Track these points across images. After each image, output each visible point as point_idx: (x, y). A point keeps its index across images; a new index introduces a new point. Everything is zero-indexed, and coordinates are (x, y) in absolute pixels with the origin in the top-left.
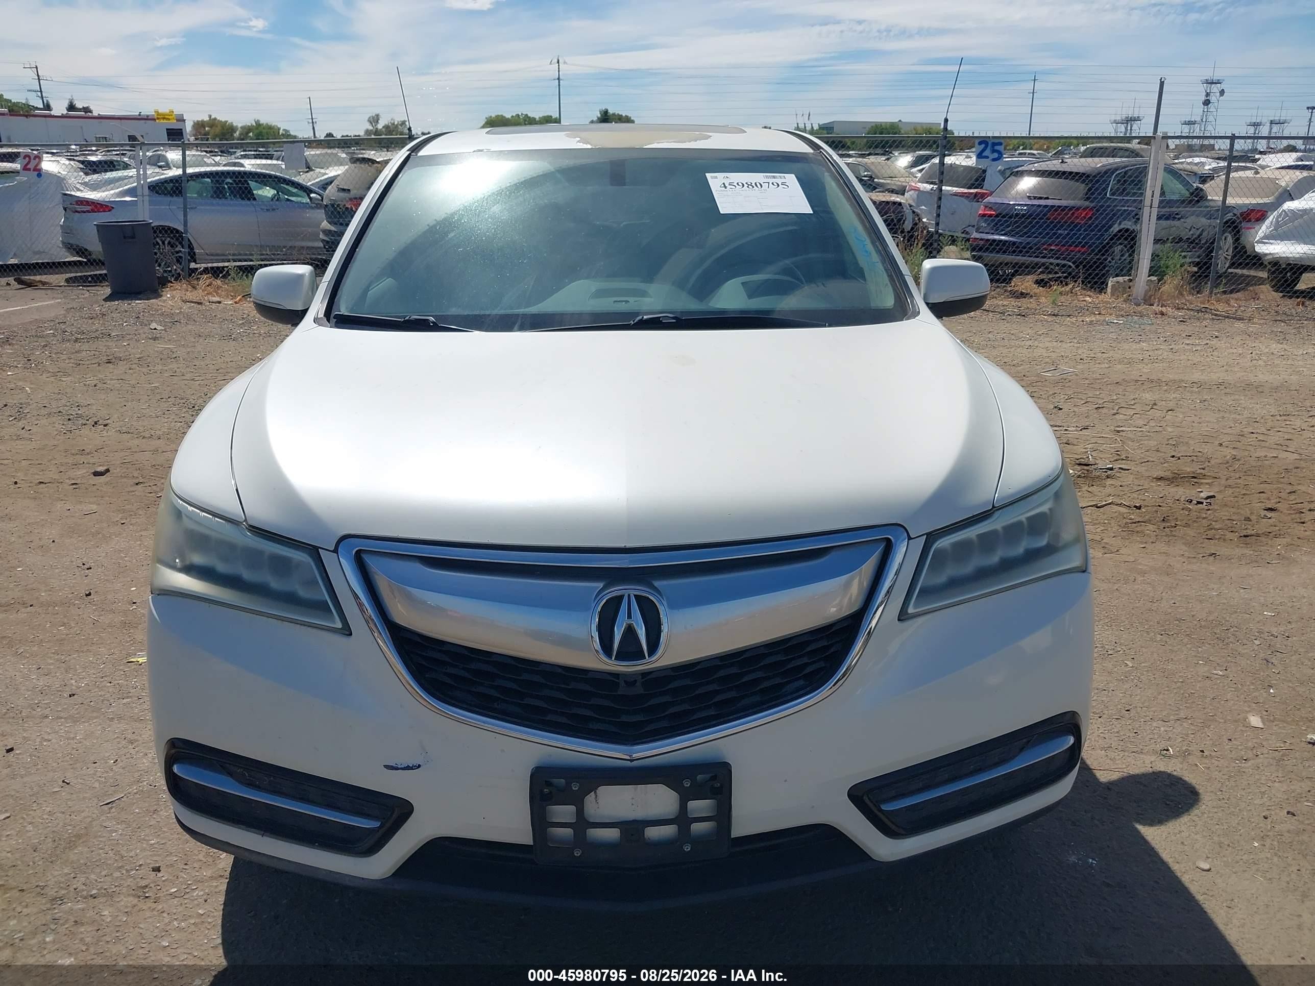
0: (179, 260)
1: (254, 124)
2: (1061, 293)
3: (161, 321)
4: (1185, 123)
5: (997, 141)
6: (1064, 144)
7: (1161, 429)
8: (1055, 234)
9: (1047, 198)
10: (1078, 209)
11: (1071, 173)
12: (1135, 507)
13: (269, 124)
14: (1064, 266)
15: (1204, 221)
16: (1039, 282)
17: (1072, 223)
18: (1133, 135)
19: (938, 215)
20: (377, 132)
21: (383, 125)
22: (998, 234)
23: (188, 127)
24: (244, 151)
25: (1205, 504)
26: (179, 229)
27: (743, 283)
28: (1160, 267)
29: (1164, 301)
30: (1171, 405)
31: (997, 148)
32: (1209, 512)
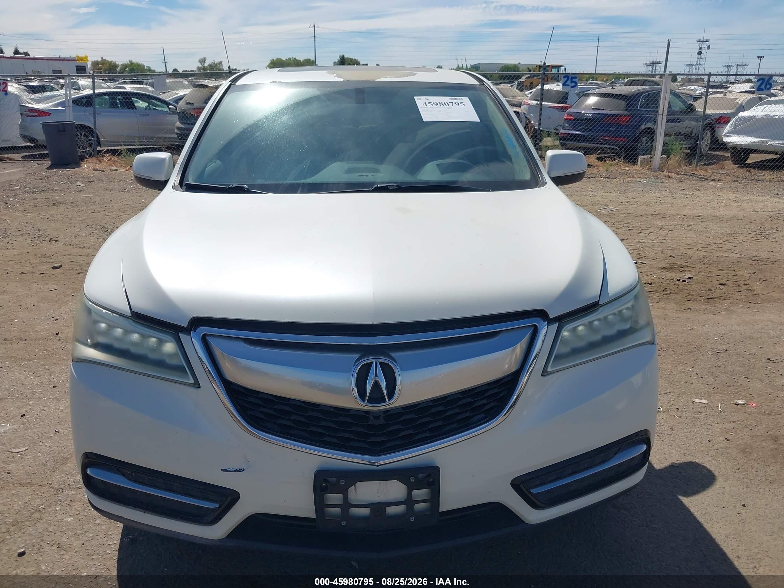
0: (90, 145)
1: (129, 63)
2: (611, 165)
3: (82, 181)
4: (687, 65)
5: (574, 76)
6: (617, 77)
7: (664, 241)
8: (607, 130)
9: (603, 110)
10: (621, 116)
11: (617, 95)
12: (648, 283)
13: (138, 63)
14: (613, 149)
15: (694, 123)
16: (598, 159)
17: (617, 124)
18: (657, 73)
19: (540, 119)
20: (204, 69)
21: (208, 64)
22: (575, 130)
23: (89, 65)
24: (124, 79)
25: (687, 282)
26: (91, 126)
27: (437, 165)
28: (668, 150)
29: (670, 169)
30: (671, 228)
31: (574, 80)
32: (689, 286)
